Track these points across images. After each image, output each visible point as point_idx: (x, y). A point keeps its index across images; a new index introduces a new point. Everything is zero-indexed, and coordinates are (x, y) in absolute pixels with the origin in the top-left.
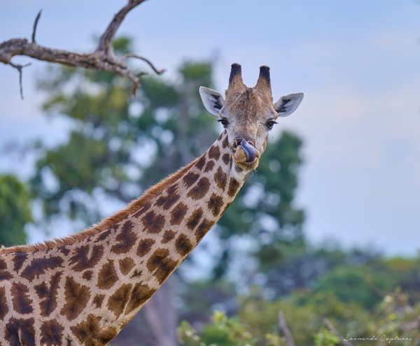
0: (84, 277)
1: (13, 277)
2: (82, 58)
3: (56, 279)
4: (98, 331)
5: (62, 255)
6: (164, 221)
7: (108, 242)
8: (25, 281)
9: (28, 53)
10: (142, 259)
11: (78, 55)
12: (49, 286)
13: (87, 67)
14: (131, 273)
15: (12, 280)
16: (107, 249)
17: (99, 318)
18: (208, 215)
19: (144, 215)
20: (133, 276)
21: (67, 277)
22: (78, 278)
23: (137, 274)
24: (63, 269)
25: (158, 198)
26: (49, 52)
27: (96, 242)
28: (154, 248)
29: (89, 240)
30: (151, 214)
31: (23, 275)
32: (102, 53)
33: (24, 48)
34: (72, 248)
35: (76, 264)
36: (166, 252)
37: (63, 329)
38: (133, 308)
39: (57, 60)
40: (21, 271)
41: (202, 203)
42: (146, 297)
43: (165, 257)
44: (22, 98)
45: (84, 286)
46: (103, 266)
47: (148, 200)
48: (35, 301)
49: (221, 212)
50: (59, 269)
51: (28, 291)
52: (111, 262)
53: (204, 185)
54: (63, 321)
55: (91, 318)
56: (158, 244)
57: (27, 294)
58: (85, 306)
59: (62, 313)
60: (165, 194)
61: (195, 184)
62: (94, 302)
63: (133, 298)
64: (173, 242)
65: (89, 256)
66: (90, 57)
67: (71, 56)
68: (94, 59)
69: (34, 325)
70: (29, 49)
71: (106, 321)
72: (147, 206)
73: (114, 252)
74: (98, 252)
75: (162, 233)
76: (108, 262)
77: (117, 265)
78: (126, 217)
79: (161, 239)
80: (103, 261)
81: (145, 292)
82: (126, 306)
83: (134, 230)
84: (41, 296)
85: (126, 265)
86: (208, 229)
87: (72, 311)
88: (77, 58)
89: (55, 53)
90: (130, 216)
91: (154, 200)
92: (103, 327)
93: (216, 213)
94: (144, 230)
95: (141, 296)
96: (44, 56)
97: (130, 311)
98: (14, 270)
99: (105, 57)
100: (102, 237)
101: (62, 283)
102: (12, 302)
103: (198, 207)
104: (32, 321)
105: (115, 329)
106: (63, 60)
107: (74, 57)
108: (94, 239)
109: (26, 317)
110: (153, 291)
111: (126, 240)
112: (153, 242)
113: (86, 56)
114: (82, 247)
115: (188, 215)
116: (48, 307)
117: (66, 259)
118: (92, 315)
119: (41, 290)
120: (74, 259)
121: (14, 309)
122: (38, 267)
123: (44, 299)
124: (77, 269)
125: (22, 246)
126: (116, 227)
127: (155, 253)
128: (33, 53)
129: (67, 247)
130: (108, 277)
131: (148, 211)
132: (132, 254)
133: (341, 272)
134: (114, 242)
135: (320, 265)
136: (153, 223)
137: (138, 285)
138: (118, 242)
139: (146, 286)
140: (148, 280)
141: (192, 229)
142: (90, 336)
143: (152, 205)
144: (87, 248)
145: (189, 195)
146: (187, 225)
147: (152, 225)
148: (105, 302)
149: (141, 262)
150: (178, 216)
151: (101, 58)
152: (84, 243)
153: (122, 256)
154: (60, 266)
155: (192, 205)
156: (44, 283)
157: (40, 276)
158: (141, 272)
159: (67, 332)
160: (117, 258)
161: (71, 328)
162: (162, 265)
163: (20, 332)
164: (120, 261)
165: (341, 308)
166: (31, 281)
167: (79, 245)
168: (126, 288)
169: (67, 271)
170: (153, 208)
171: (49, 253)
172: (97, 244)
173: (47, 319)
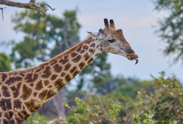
0: (30, 85)
1: (1, 84)
2: (24, 5)
3: (19, 85)
4: (34, 105)
5: (21, 76)
6: (62, 68)
7: (40, 73)
8: (6, 85)
9: (5, 3)
10: (53, 81)
11: (23, 4)
12: (16, 87)
13: (26, 8)
14: (48, 86)
15: (2, 85)
16: (40, 76)
17: (35, 101)
18: (78, 69)
19: (55, 65)
20: (49, 87)
21: (24, 85)
22: (28, 85)
23: (50, 87)
24: (22, 81)
25: (60, 59)
26: (13, 3)
27: (35, 72)
28: (57, 78)
29: (32, 72)
30: (57, 65)
31: (6, 83)
32: (32, 3)
33: (4, 2)
34: (26, 74)
35: (27, 80)
36: (62, 80)
37: (22, 103)
38: (48, 98)
39: (16, 6)
40: (5, 81)
41: (77, 64)
42: (53, 95)
43: (61, 82)
44: (3, 20)
45: (30, 89)
46: (38, 82)
47: (56, 59)
48: (11, 92)
49: (83, 69)
50: (20, 81)
51: (8, 89)
52: (41, 81)
53: (79, 58)
54: (21, 100)
55: (32, 100)
56: (59, 77)
57: (8, 90)
58: (30, 96)
59: (21, 97)
60: (63, 58)
61: (75, 57)
62: (34, 95)
63: (48, 95)
64: (65, 76)
65: (33, 77)
66: (28, 5)
67: (21, 4)
68: (29, 5)
69: (11, 101)
70: (5, 2)
71: (38, 102)
72: (56, 62)
73: (42, 77)
74: (36, 76)
75: (61, 73)
76: (40, 81)
77: (43, 82)
78: (48, 65)
79: (61, 75)
80: (38, 80)
81: (52, 93)
82: (45, 97)
83: (50, 70)
84: (13, 91)
85: (46, 83)
86: (77, 74)
87: (25, 97)
88: (23, 5)
89: (15, 3)
90: (49, 64)
91: (59, 60)
92: (36, 104)
93: (81, 69)
94: (54, 71)
95: (51, 94)
96: (11, 4)
97: (46, 99)
98: (2, 81)
99: (33, 4)
100: (38, 71)
101: (22, 86)
102: (2, 93)
103: (75, 66)
104: (10, 100)
105: (40, 105)
106: (18, 6)
107: (22, 5)
108: (34, 71)
109: (8, 98)
110: (55, 93)
111: (47, 73)
112: (57, 76)
113: (26, 4)
114: (30, 74)
115: (71, 68)
116: (16, 95)
117: (23, 78)
118: (33, 99)
119: (13, 89)
120: (26, 78)
121: (3, 95)
122: (12, 80)
123: (14, 92)
124: (27, 82)
125: (5, 72)
126: (43, 68)
127: (58, 80)
128: (7, 3)
129: (23, 74)
130: (39, 86)
131: (56, 64)
132: (49, 79)
133: (124, 86)
134: (42, 74)
135: (116, 84)
136: (58, 69)
137: (50, 90)
138: (44, 74)
139: (53, 91)
140: (54, 89)
141: (72, 73)
142: (31, 107)
143: (58, 62)
144: (32, 74)
145: (72, 60)
146: (70, 71)
147: (57, 70)
148: (38, 95)
149: (52, 83)
150: (67, 67)
151: (31, 5)
152: (30, 72)
153: (45, 79)
154: (21, 80)
155: (73, 64)
156: (14, 86)
157: (13, 84)
158: (52, 86)
159: (23, 104)
160: (43, 80)
161: (25, 103)
162: (60, 85)
163: (6, 104)
164: (44, 81)
165: (123, 98)
166: (9, 85)
167: (29, 73)
168: (46, 91)
169: (24, 82)
170: (58, 63)
171: (16, 75)
172: (36, 73)
173: (16, 99)
